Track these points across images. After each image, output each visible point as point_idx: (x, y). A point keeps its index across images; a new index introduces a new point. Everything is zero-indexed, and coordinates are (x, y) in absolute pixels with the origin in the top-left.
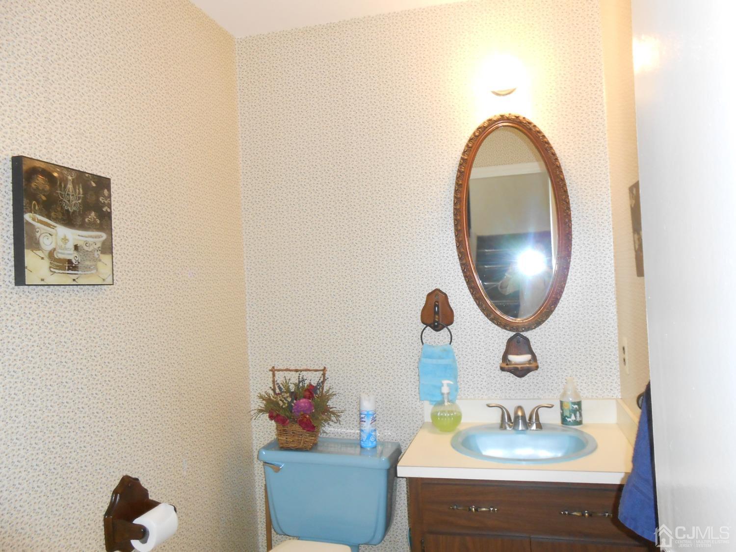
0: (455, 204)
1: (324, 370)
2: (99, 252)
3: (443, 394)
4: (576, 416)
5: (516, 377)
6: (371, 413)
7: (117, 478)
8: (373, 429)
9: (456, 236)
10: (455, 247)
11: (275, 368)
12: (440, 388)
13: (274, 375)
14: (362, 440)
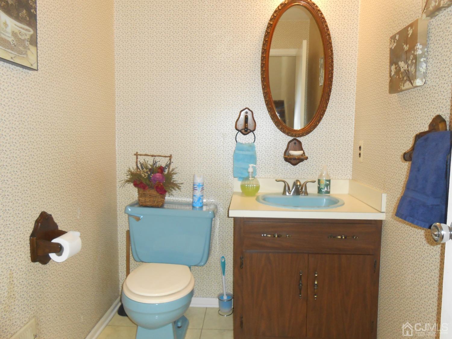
0: (262, 53)
1: (170, 157)
2: (28, 43)
3: (249, 172)
4: (327, 189)
5: (292, 165)
6: (201, 184)
7: (38, 212)
8: (202, 194)
9: (262, 74)
10: (260, 81)
11: (138, 154)
12: (247, 169)
13: (137, 158)
14: (194, 202)
